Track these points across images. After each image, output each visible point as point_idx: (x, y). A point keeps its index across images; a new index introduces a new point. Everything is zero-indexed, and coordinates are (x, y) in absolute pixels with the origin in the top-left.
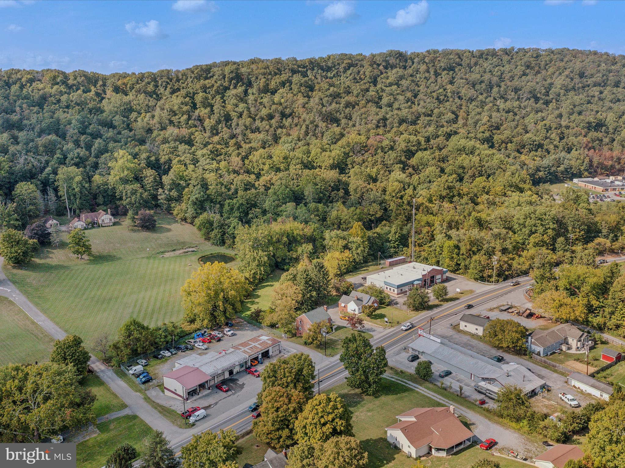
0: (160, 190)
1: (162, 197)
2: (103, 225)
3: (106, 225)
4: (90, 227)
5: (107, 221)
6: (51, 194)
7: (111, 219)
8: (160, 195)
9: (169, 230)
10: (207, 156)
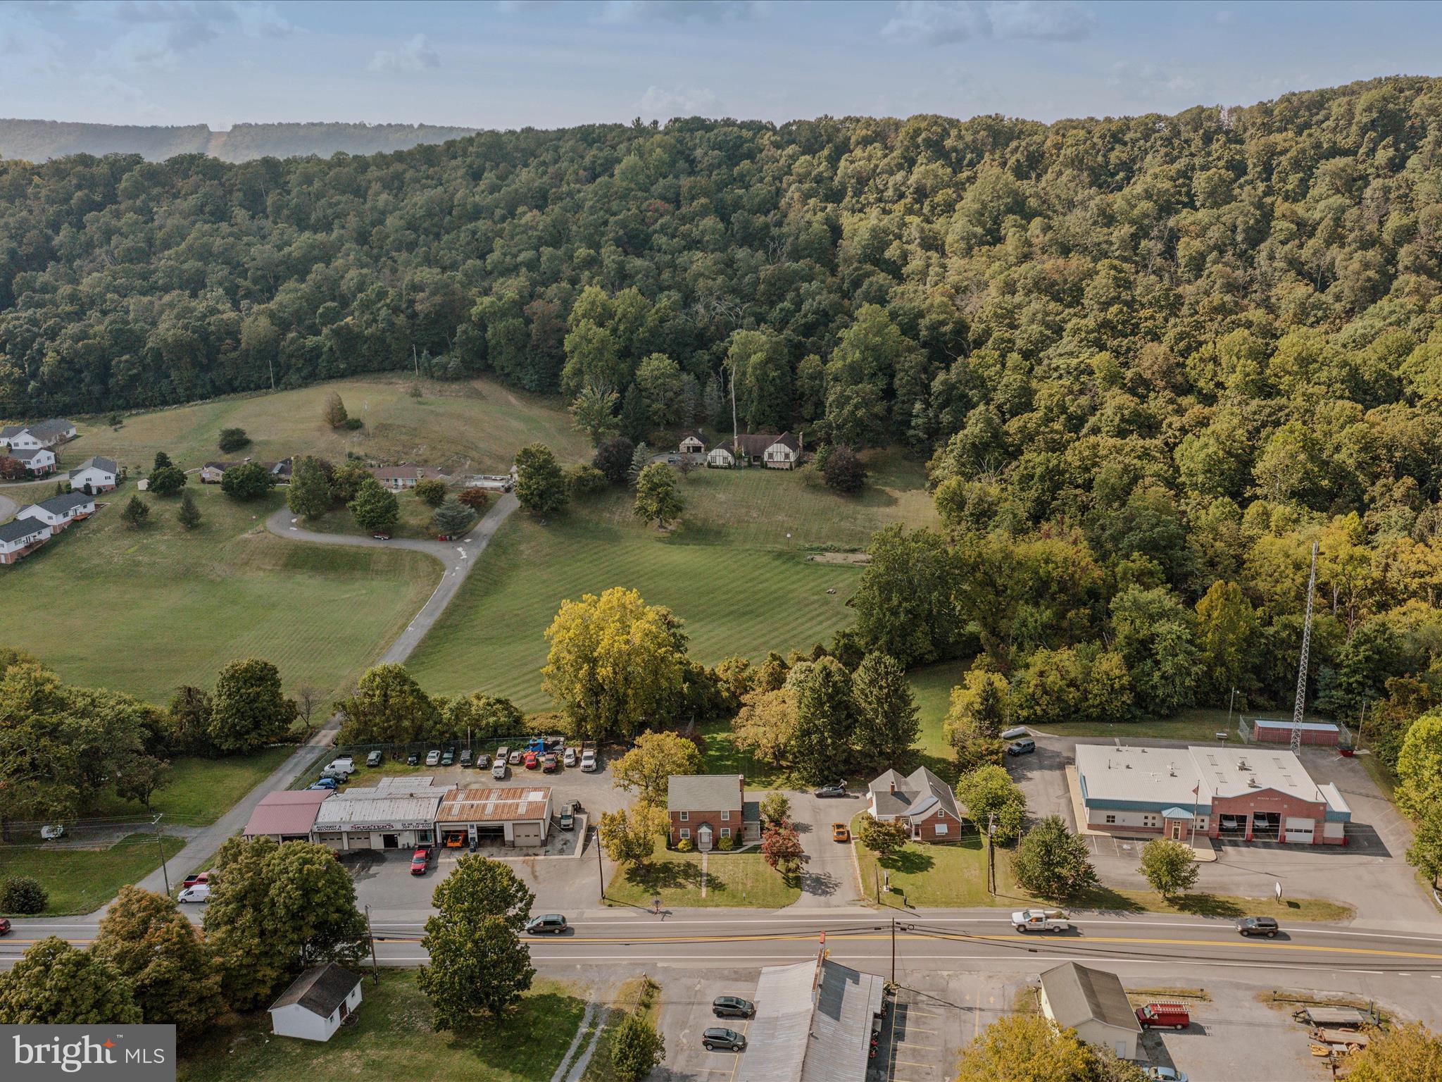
0: (918, 406)
1: (920, 421)
2: (770, 465)
3: (777, 466)
4: (744, 464)
5: (779, 458)
6: (712, 388)
7: (787, 456)
8: (917, 416)
9: (892, 502)
10: (1083, 335)
